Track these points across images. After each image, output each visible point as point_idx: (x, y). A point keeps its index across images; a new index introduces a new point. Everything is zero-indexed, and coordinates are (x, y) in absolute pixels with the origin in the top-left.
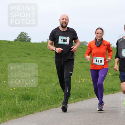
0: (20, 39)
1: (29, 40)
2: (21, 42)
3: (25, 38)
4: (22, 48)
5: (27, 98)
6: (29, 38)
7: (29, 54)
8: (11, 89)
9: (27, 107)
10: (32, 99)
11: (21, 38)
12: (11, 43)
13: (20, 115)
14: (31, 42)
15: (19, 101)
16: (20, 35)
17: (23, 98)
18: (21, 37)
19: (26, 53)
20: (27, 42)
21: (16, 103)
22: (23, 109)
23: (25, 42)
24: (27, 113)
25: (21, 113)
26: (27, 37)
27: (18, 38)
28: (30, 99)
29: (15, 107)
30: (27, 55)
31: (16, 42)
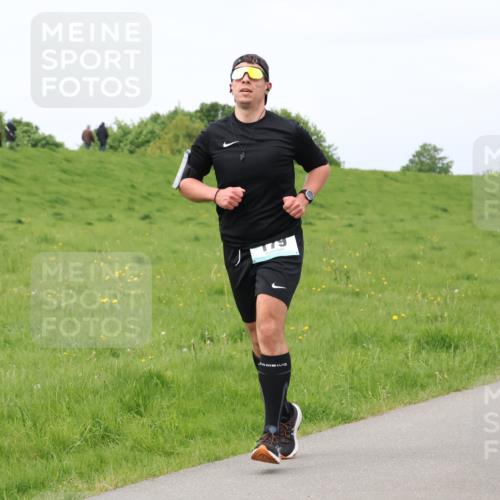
0: (418, 166)
1: (446, 169)
2: (422, 175)
3: (434, 163)
4: (423, 193)
5: (442, 343)
6: (445, 162)
7: (445, 210)
8: (395, 317)
9: (440, 372)
10: (456, 347)
11: (422, 163)
12: (391, 179)
13: (422, 394)
14: (453, 177)
15: (418, 352)
16: (419, 154)
17: (427, 343)
18: (423, 159)
19: (436, 208)
20: (440, 172)
21: (408, 358)
22: (431, 376)
23: (434, 174)
24: (442, 388)
25: (423, 387)
26: (440, 159)
27: (411, 161)
28: (450, 346)
29: (405, 370)
30: (439, 213)
31: (408, 173)
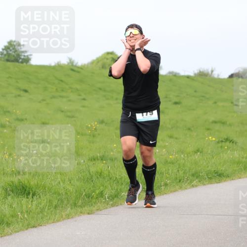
0: (6, 57)
1: (27, 60)
3: (19, 55)
4: (10, 78)
5: (24, 191)
6: (26, 54)
7: (26, 91)
9: (22, 213)
10: (34, 195)
11: (9, 55)
14: (32, 66)
15: (5, 197)
16: (6, 48)
17: (12, 191)
18: (9, 52)
19: (19, 89)
20: (22, 62)
22: (14, 216)
24: (22, 226)
25: (8, 224)
26: (23, 52)
28: (29, 193)
30: (22, 93)
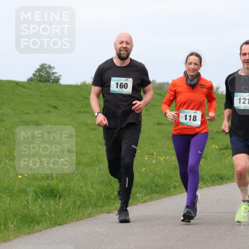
0: (39, 78)
1: (57, 80)
2: (41, 83)
3: (49, 76)
4: (42, 96)
5: (51, 193)
6: (56, 75)
7: (55, 107)
8: (20, 177)
9: (50, 212)
10: (60, 197)
11: (41, 76)
12: (21, 86)
13: (37, 227)
15: (36, 200)
16: (39, 70)
17: (42, 194)
18: (41, 73)
19: (50, 106)
20: (52, 83)
21: (29, 204)
22: (43, 215)
23: (49, 84)
24: (50, 223)
25: (38, 223)
26: (53, 73)
27: (34, 75)
28: (56, 196)
29: (26, 211)
30: (52, 109)
31: (32, 82)
